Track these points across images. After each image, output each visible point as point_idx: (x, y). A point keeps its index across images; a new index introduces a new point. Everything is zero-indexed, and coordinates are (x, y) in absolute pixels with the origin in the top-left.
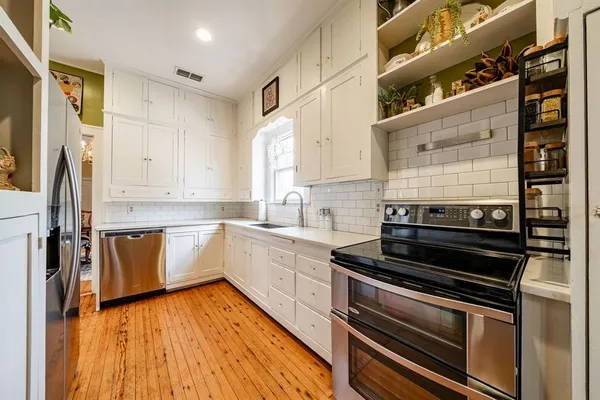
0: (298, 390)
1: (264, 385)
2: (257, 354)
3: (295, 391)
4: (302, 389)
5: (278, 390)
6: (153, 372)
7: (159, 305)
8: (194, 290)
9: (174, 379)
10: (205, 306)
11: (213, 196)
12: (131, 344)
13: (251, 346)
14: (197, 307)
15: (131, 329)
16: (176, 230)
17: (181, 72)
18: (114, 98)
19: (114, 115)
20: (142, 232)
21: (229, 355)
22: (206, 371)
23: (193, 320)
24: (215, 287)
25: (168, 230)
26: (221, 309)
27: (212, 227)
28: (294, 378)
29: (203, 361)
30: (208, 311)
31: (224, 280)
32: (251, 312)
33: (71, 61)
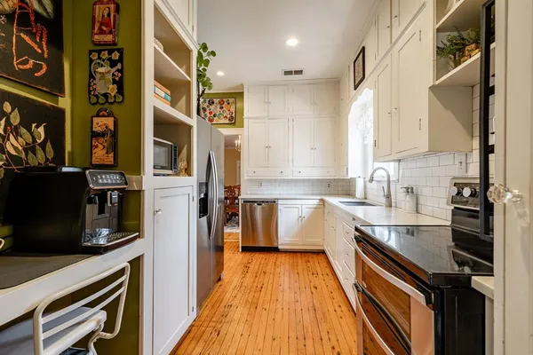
0: (333, 348)
1: (310, 330)
2: (319, 312)
3: (330, 347)
4: (337, 349)
5: (318, 339)
6: (252, 293)
7: (272, 257)
8: (299, 255)
9: (261, 301)
10: (300, 268)
11: (316, 174)
12: (248, 275)
13: (317, 306)
14: (294, 266)
15: (252, 267)
16: (285, 202)
17: (287, 73)
18: (250, 106)
19: (249, 118)
20: (263, 202)
21: (298, 304)
22: (279, 306)
23: (287, 274)
24: (315, 256)
25: (280, 202)
26: (310, 274)
27: (313, 202)
28: (335, 340)
29: (280, 300)
30: (300, 271)
31: (323, 253)
32: (332, 283)
33: (234, 88)
